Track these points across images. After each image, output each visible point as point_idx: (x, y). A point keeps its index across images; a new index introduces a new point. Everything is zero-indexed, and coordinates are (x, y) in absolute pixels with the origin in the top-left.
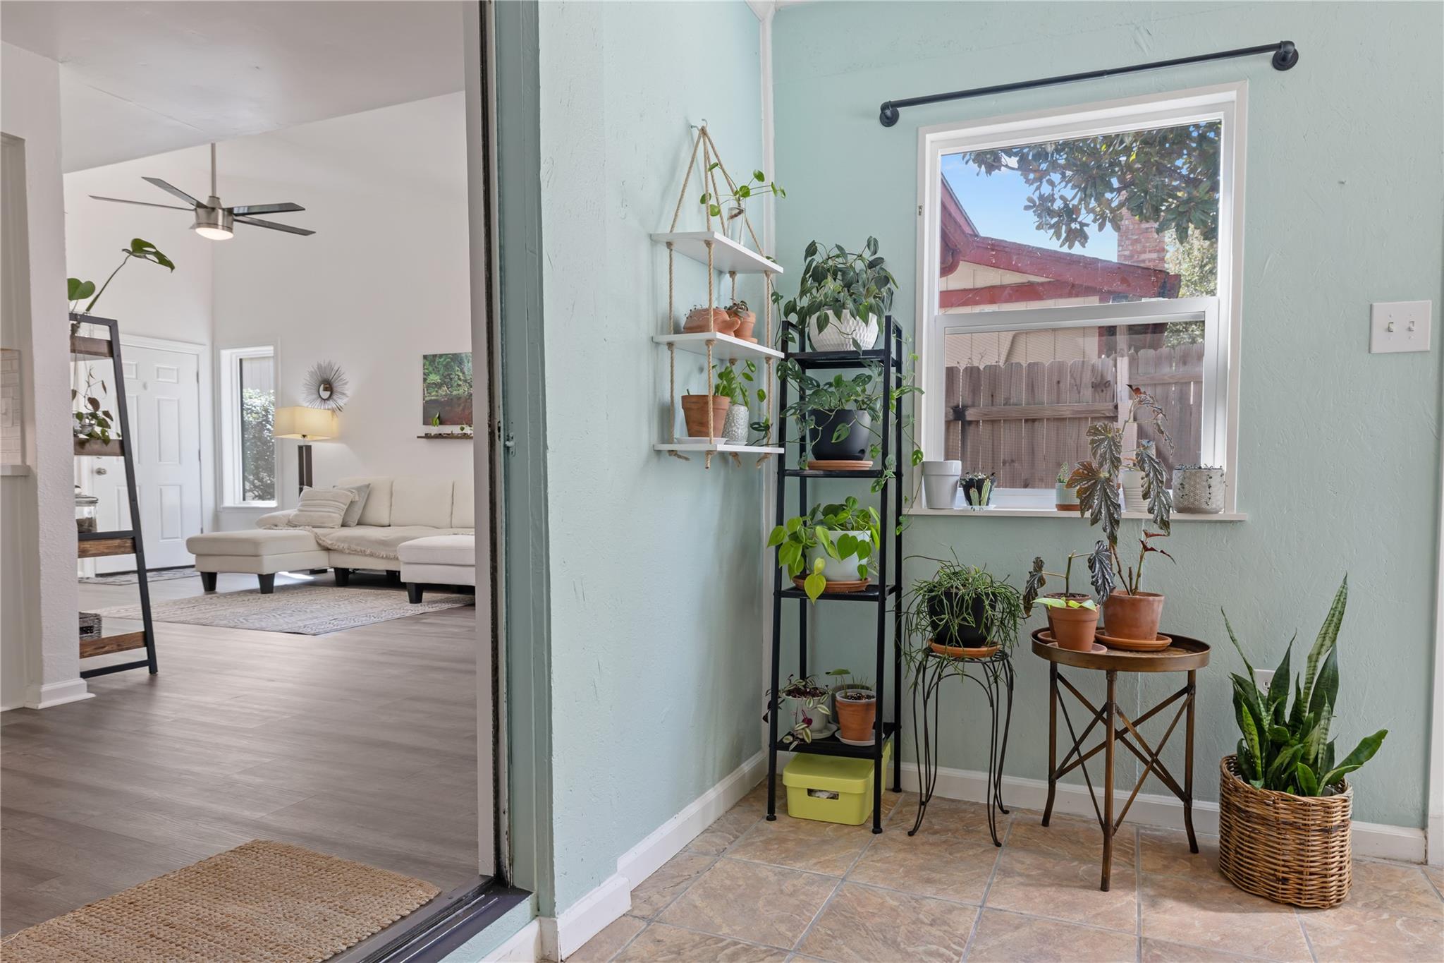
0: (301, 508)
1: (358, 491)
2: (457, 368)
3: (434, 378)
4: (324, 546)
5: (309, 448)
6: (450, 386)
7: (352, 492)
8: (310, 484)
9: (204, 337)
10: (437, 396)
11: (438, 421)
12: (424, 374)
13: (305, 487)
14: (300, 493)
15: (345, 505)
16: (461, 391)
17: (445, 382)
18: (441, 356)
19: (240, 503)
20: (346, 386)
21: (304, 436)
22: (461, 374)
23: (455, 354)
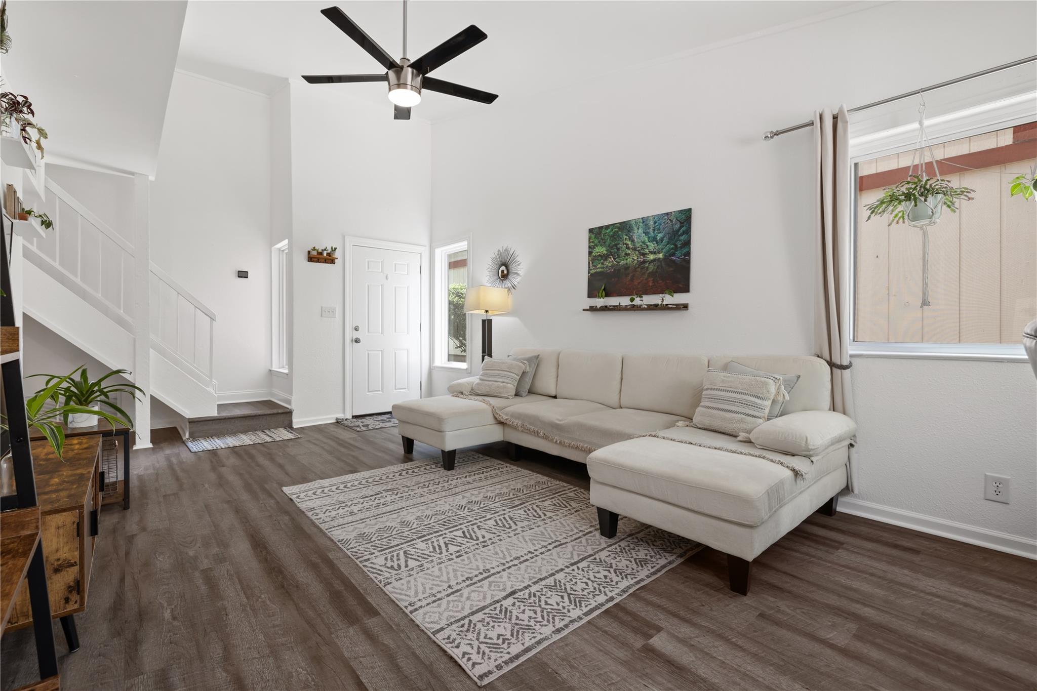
0: (483, 378)
1: (529, 362)
2: (625, 237)
3: (601, 250)
4: (499, 421)
5: (490, 321)
6: (617, 256)
7: (524, 364)
8: (490, 355)
9: (425, 241)
10: (603, 268)
11: (604, 293)
12: (589, 247)
13: (486, 357)
14: (483, 362)
15: (518, 376)
16: (629, 260)
17: (611, 253)
18: (607, 227)
19: (445, 363)
20: (520, 267)
21: (487, 311)
22: (629, 243)
23: (624, 222)
